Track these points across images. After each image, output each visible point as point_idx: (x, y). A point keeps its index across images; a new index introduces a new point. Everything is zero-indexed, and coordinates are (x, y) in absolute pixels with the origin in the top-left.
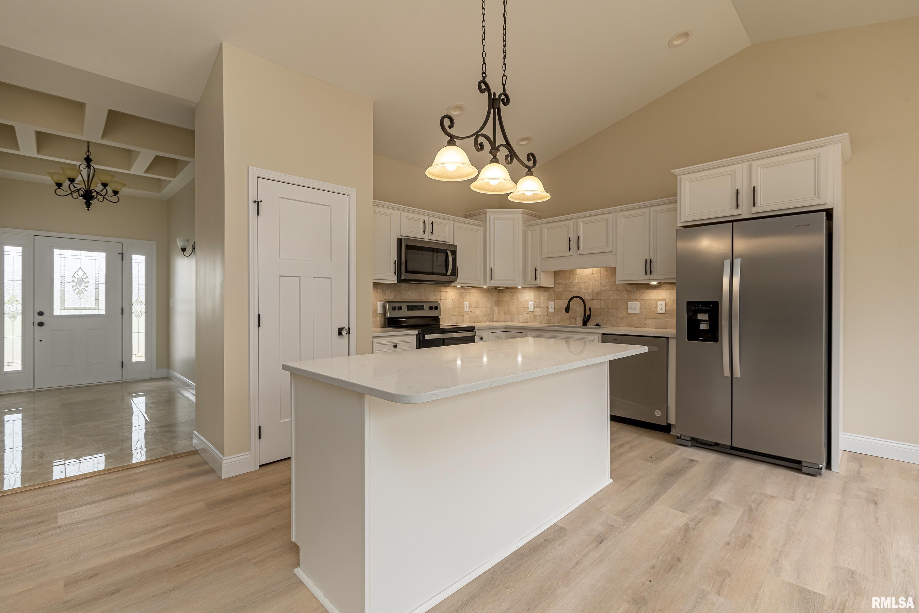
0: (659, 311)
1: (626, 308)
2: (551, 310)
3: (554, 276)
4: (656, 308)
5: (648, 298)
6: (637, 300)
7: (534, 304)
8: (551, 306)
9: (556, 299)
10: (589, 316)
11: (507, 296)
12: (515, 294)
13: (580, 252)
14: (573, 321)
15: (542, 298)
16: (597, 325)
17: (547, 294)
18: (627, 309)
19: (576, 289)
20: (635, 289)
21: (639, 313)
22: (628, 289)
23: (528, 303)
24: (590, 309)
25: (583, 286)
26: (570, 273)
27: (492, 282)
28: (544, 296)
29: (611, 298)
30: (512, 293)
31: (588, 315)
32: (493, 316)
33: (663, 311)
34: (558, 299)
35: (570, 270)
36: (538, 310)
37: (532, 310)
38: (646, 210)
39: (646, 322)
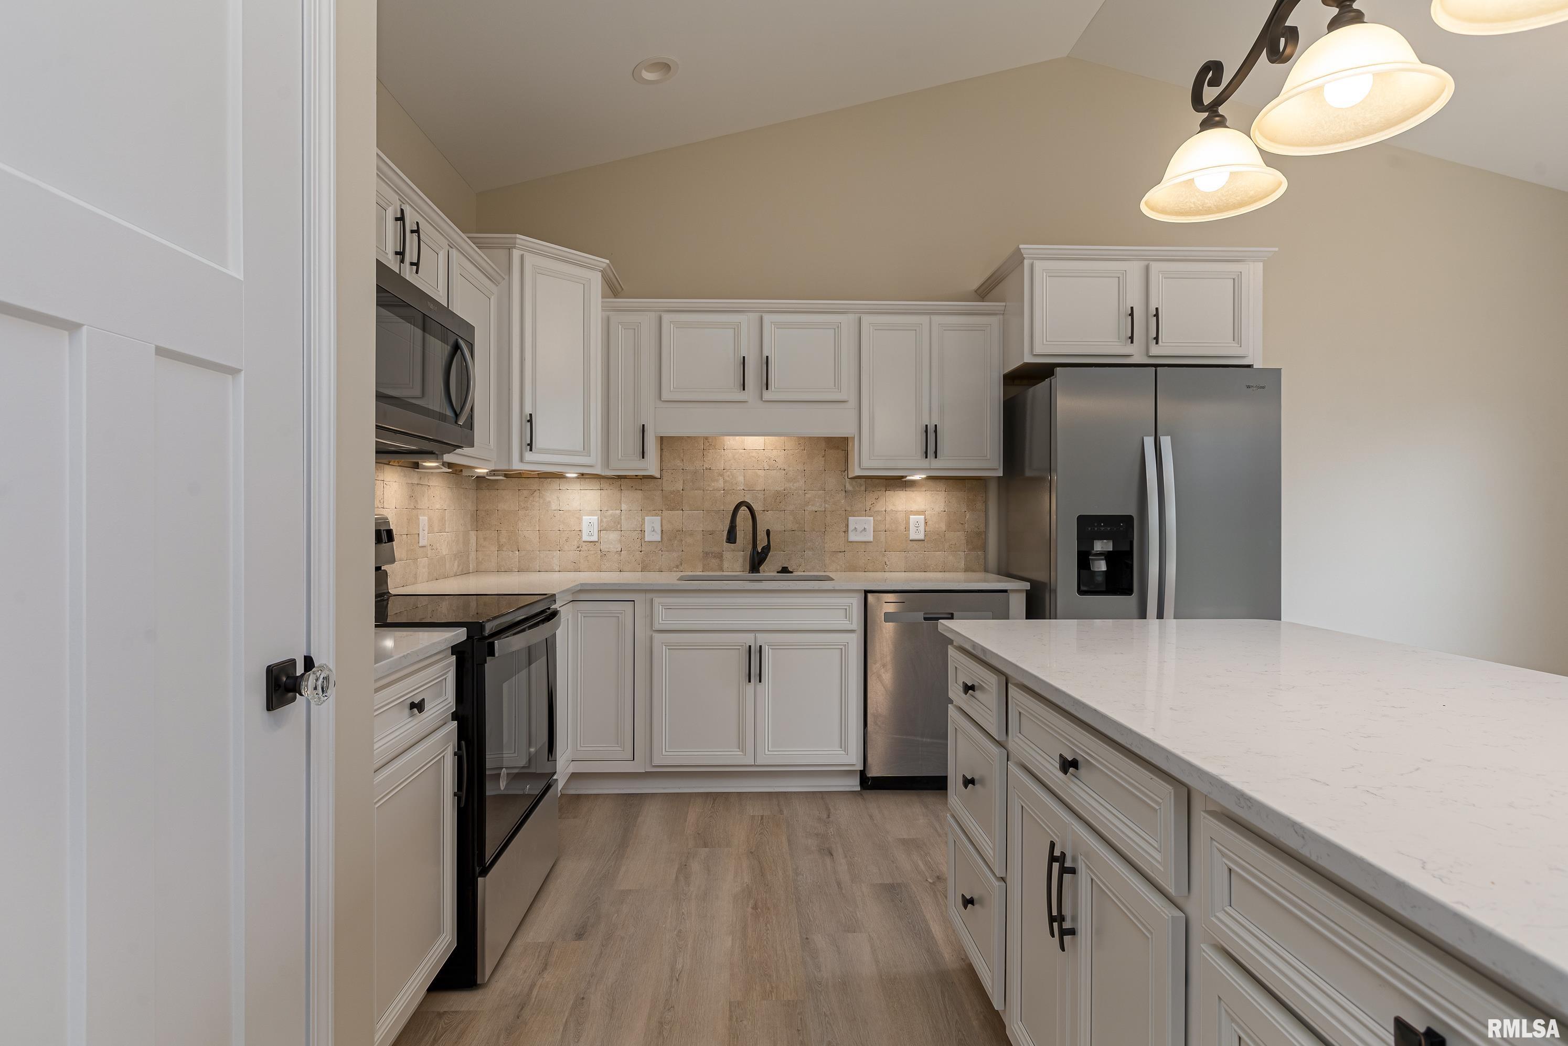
0: (913, 535)
1: (844, 529)
2: (652, 535)
3: (661, 450)
4: (907, 529)
5: (890, 507)
6: (866, 512)
7: (601, 522)
8: (653, 527)
9: (667, 509)
10: (767, 549)
11: (507, 501)
12: (537, 494)
14: (714, 562)
15: (624, 507)
16: (785, 570)
17: (639, 495)
18: (846, 532)
19: (720, 484)
20: (863, 488)
21: (872, 540)
22: (849, 487)
23: (580, 520)
24: (768, 532)
25: (741, 479)
26: (706, 443)
27: (528, 456)
28: (629, 501)
29: (810, 508)
30: (525, 493)
31: (763, 548)
32: (468, 557)
33: (921, 536)
34: (672, 509)
35: (706, 438)
36: (613, 536)
37: (595, 538)
38: (924, 319)
39: (886, 560)
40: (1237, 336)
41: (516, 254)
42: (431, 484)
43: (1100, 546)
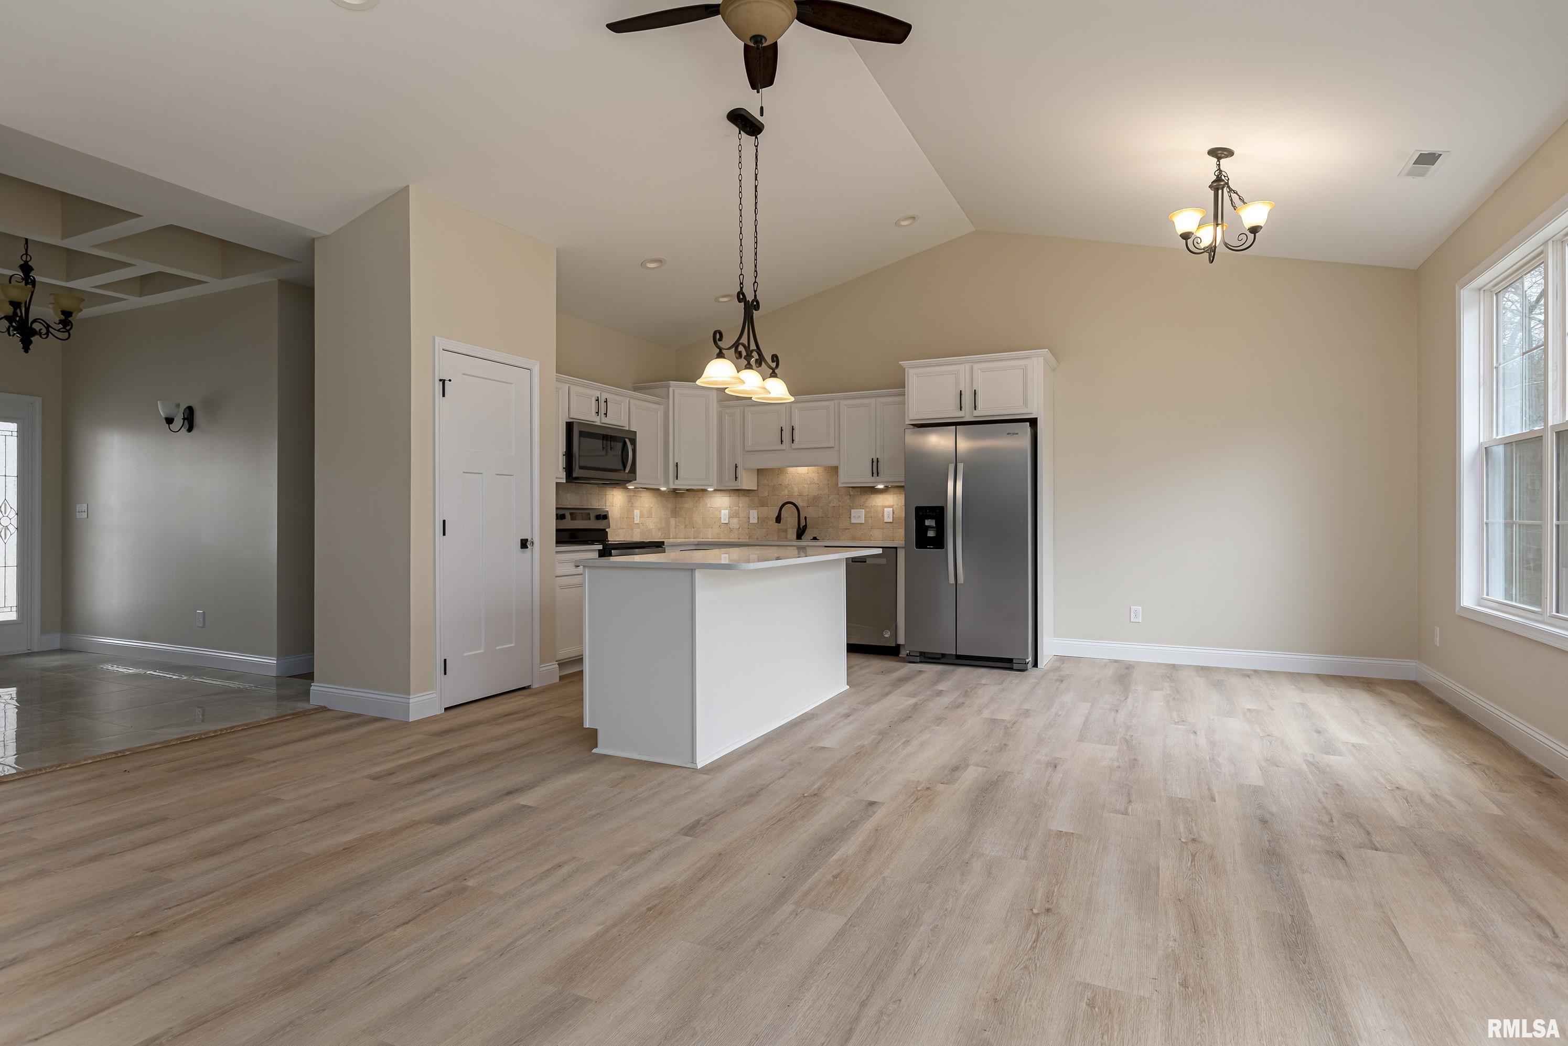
0: (886, 520)
1: (849, 516)
2: (754, 520)
3: (758, 475)
4: (883, 516)
5: (874, 504)
6: (861, 507)
7: (729, 513)
8: (754, 516)
9: (761, 506)
10: (805, 527)
11: (688, 503)
12: (701, 499)
13: (794, 446)
14: (783, 534)
15: (740, 505)
16: (815, 538)
17: (747, 499)
18: (850, 518)
19: (786, 492)
20: (859, 493)
21: (864, 522)
22: (852, 493)
23: (720, 512)
24: (806, 518)
25: (796, 489)
26: (780, 471)
27: (677, 482)
28: (743, 501)
29: (831, 505)
30: (696, 499)
31: (803, 527)
32: (669, 530)
33: (891, 521)
34: (763, 507)
35: (779, 468)
36: (735, 520)
37: (727, 522)
38: (872, 401)
39: (871, 533)
40: (1025, 403)
41: (671, 390)
42: (642, 495)
43: (928, 522)
